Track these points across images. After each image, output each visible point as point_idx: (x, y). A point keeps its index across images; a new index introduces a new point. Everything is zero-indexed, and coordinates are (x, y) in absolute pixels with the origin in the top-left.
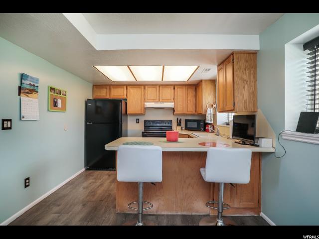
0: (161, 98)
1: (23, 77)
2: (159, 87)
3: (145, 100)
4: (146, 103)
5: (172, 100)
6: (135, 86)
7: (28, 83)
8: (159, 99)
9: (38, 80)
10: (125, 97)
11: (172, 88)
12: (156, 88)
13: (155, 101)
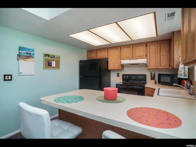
0: (134, 55)
1: (20, 48)
2: (133, 46)
3: (121, 59)
4: (122, 61)
5: (145, 57)
6: (114, 48)
7: (26, 52)
9: (33, 50)
10: (107, 57)
11: (145, 46)
12: (130, 47)
13: (129, 58)
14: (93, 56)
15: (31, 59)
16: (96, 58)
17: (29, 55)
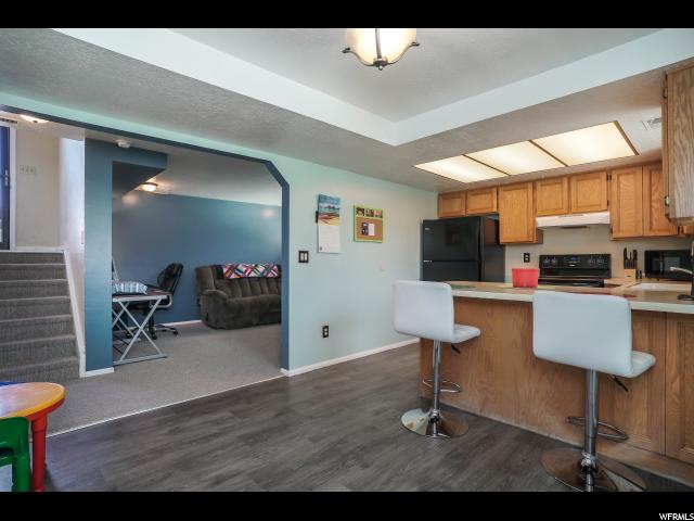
0: (573, 204)
1: (321, 199)
2: (569, 180)
3: (535, 214)
4: (538, 219)
5: (604, 206)
6: (516, 187)
7: (327, 205)
8: (569, 208)
9: (338, 200)
10: (495, 210)
11: (604, 178)
12: (562, 183)
13: (560, 212)
14: (456, 209)
15: (335, 220)
16: (463, 214)
17: (332, 211)
